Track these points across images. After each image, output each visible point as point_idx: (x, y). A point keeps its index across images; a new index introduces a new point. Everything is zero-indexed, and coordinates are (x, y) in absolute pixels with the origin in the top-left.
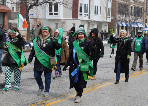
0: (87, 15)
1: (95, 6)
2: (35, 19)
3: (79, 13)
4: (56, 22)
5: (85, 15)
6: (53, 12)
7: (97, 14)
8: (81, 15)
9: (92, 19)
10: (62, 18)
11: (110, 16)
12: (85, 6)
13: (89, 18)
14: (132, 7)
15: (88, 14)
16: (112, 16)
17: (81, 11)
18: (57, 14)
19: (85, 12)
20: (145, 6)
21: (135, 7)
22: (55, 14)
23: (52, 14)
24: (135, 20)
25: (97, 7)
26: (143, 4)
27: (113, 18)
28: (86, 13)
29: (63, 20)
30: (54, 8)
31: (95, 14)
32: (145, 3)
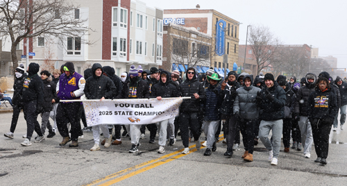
0: (125, 55)
1: (138, 42)
2: (46, 60)
3: (112, 51)
4: (79, 66)
5: (121, 54)
6: (74, 51)
7: (141, 53)
8: (115, 54)
9: (132, 60)
10: (86, 59)
11: (161, 57)
12: (121, 42)
13: (128, 60)
14: (194, 44)
15: (126, 53)
16: (163, 57)
17: (115, 49)
18: (79, 53)
19: (121, 50)
20: (213, 42)
21: (198, 45)
22: (76, 53)
23: (72, 53)
24: (196, 62)
25: (141, 43)
26: (210, 40)
27: (165, 59)
28: (123, 52)
29: (88, 62)
30: (75, 44)
31: (137, 53)
32: (214, 39)
